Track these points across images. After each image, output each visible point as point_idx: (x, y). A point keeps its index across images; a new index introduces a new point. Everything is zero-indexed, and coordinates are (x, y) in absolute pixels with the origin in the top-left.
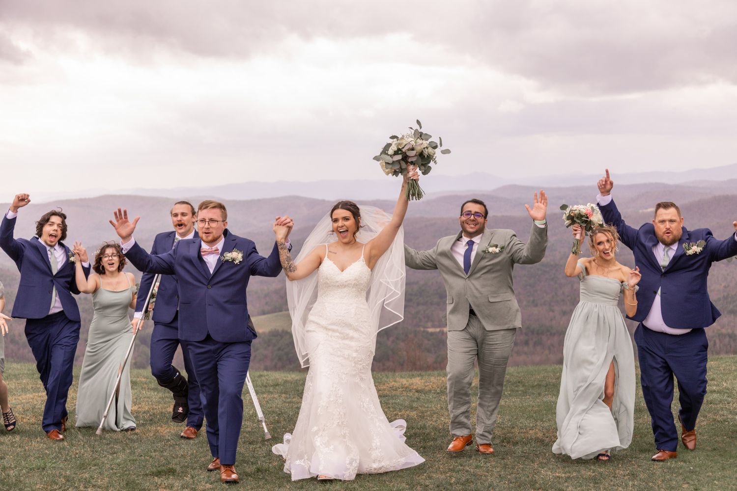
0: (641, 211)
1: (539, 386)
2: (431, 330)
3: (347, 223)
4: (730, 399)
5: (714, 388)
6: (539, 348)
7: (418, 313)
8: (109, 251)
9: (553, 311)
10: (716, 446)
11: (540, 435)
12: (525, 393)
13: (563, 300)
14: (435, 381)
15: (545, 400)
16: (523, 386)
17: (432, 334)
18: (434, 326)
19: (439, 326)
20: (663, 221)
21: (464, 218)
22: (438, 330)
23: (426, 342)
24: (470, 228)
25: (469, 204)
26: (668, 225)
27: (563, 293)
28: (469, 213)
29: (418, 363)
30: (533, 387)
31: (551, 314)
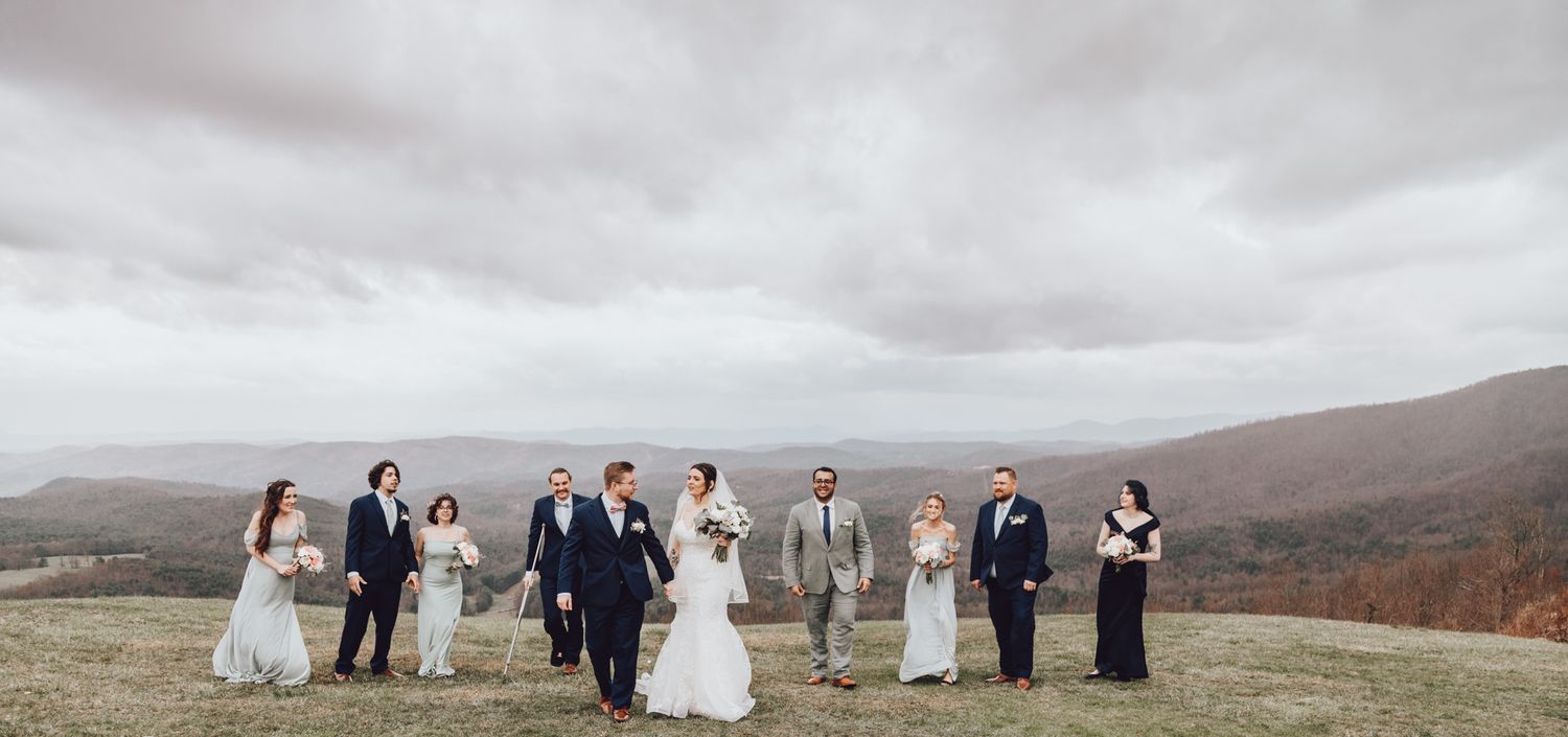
0: (975, 468)
1: (880, 645)
2: (770, 578)
3: (696, 483)
4: (1077, 665)
5: (1060, 652)
6: (874, 598)
7: (758, 561)
8: (445, 503)
9: (888, 562)
10: (1071, 722)
11: (885, 707)
12: (866, 654)
13: (898, 552)
14: (773, 637)
15: (888, 662)
16: (864, 644)
17: (771, 582)
18: (773, 574)
19: (779, 575)
20: (996, 483)
21: (816, 485)
22: (777, 578)
23: (765, 589)
24: (823, 494)
25: (820, 472)
26: (998, 486)
27: (899, 545)
28: (820, 481)
29: (757, 610)
30: (874, 646)
31: (887, 564)
